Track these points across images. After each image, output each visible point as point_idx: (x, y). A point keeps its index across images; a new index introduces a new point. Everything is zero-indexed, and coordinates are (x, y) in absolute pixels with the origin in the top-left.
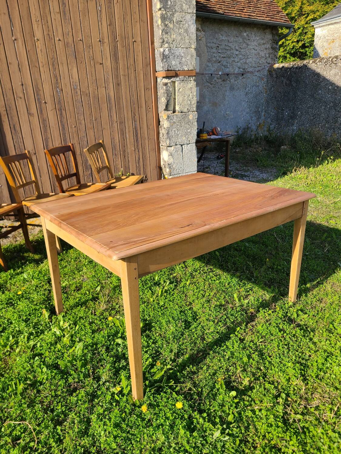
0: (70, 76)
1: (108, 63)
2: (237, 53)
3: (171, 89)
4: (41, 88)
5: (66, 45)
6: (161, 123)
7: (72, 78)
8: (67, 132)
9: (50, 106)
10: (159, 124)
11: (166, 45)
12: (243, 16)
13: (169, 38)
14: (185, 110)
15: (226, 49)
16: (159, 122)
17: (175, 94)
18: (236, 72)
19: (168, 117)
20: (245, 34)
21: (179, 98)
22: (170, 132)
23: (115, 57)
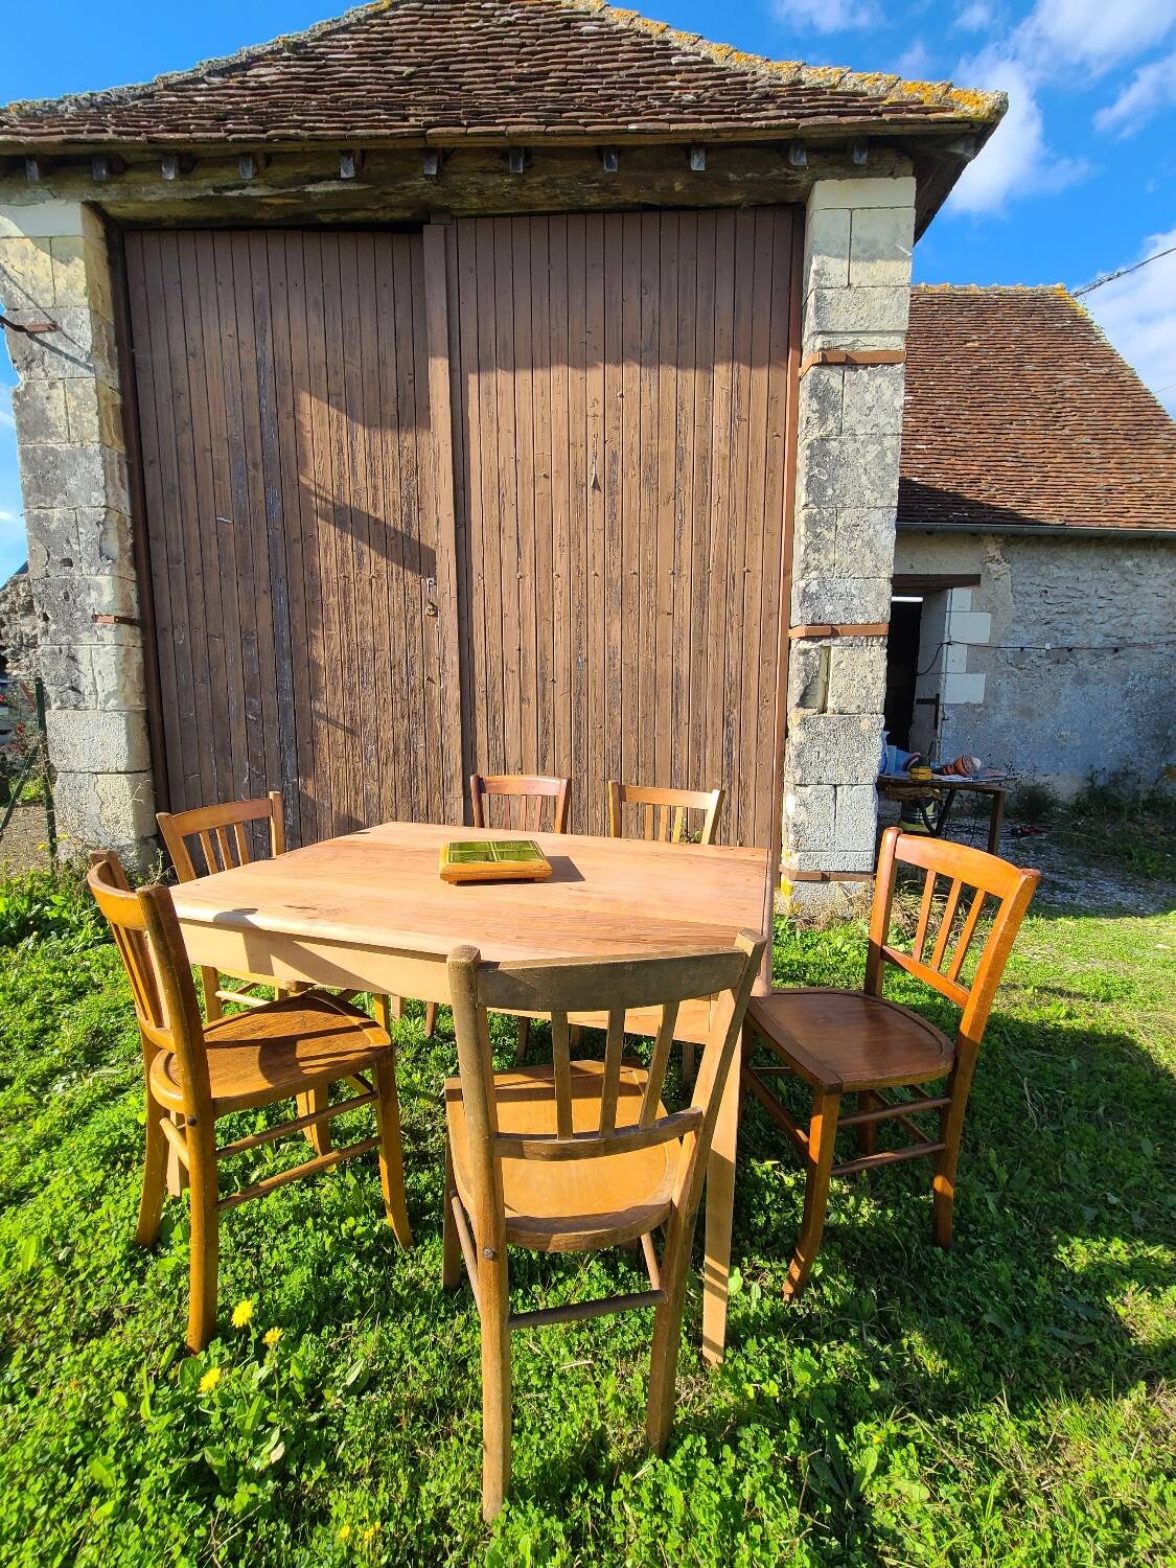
0: (607, 635)
1: (685, 611)
2: (1102, 603)
3: (817, 663)
4: (550, 657)
5: (608, 583)
6: (790, 733)
7: (609, 640)
8: (584, 736)
9: (561, 686)
10: (787, 736)
11: (814, 574)
12: (1121, 524)
13: (822, 560)
14: (852, 709)
15: (1068, 597)
16: (787, 730)
17: (828, 674)
18: (1095, 644)
19: (804, 721)
20: (1129, 563)
21: (837, 683)
22: (806, 754)
23: (701, 601)
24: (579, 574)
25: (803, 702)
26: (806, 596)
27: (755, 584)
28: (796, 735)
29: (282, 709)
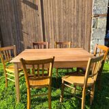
14: (101, 28)
17: (97, 22)
19: (94, 30)
21: (99, 24)
22: (94, 35)
23: (78, 12)
24: (60, 8)
25: (93, 27)
26: (94, 10)
27: (86, 8)
28: (92, 32)
29: (17, 31)
